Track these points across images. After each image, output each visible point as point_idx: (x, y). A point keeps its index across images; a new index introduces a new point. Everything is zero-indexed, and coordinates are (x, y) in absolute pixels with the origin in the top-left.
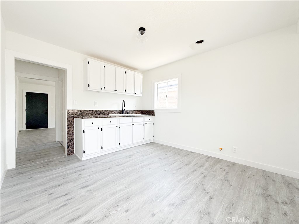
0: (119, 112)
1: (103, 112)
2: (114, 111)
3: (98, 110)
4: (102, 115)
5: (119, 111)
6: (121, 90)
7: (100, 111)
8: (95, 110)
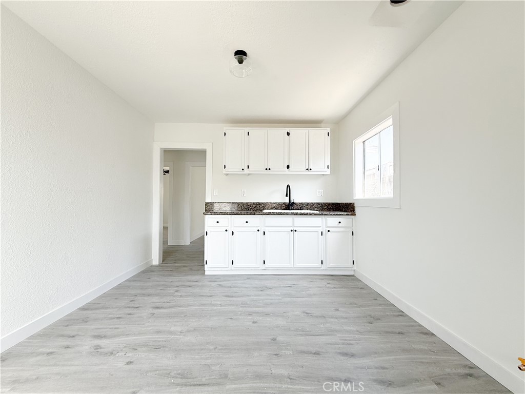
0: (284, 205)
1: (254, 206)
2: (274, 205)
3: (246, 203)
4: (252, 211)
5: (284, 203)
6: (278, 167)
7: (249, 204)
8: (242, 203)
